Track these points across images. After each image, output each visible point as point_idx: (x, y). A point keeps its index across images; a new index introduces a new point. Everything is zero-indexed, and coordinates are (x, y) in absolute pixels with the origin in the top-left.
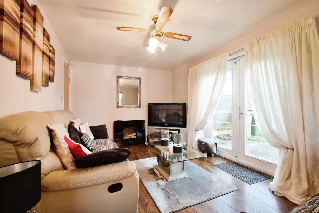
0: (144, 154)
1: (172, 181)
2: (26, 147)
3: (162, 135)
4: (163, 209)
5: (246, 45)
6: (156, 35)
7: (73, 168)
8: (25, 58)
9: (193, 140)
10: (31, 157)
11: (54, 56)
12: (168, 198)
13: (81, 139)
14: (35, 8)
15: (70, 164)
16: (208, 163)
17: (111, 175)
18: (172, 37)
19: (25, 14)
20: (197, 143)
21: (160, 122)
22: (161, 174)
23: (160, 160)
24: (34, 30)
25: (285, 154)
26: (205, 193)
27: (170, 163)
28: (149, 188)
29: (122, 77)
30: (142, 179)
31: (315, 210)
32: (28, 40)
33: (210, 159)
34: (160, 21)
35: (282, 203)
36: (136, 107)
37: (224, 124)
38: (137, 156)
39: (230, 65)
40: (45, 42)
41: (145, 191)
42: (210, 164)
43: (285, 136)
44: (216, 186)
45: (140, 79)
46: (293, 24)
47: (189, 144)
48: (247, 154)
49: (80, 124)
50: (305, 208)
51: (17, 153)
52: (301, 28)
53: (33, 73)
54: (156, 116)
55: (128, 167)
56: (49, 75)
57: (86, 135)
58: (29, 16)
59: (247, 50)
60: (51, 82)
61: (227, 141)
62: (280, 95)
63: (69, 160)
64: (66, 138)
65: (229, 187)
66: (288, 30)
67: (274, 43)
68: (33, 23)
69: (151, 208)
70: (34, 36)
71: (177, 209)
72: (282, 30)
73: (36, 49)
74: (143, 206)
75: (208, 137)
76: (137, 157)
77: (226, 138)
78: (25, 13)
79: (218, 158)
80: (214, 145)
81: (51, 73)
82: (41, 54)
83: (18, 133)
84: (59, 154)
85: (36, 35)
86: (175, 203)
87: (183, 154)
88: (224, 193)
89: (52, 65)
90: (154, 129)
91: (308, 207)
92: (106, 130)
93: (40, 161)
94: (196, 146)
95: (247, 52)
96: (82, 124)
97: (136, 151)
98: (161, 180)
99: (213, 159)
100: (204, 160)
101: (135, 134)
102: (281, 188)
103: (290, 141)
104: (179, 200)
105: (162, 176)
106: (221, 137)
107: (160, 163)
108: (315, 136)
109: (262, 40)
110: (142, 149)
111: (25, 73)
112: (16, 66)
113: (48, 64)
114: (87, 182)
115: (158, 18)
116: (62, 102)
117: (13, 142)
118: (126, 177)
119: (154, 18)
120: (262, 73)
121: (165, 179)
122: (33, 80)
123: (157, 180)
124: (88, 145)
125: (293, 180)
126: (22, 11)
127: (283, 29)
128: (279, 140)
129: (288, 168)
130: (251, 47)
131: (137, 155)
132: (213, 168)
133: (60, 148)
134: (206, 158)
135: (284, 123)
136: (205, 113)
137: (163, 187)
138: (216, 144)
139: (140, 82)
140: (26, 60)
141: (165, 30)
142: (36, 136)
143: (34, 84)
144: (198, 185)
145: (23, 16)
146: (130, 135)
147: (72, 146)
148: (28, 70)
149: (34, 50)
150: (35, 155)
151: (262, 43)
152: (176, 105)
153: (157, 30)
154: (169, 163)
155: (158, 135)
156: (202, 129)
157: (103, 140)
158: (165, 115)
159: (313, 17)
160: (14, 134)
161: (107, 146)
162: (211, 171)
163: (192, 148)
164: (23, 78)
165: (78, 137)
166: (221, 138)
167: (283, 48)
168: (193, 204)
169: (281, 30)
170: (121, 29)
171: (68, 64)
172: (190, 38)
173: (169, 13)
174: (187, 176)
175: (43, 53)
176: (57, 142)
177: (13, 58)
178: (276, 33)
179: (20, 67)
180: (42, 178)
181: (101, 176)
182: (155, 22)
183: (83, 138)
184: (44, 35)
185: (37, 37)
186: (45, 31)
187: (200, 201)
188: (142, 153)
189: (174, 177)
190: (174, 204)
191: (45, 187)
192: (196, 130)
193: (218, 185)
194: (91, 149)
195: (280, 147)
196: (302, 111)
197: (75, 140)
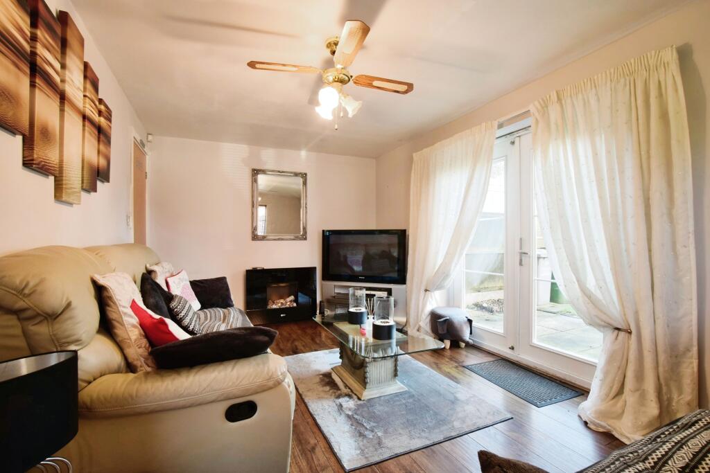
0: (311, 341)
1: (369, 400)
2: (46, 321)
3: (351, 301)
4: (348, 458)
5: (534, 105)
6: (336, 81)
7: (149, 369)
8: (42, 129)
9: (420, 311)
10: (57, 344)
11: (109, 124)
12: (360, 436)
13: (168, 307)
14: (63, 18)
15: (142, 360)
16: (452, 362)
17: (230, 384)
18: (371, 86)
19: (41, 33)
20: (428, 319)
21: (350, 272)
22: (346, 386)
23: (344, 356)
24: (63, 66)
25: (614, 342)
26: (440, 424)
27: (367, 360)
28: (318, 415)
29: (264, 172)
30: (306, 396)
31: (654, 454)
32: (50, 89)
33: (458, 353)
34: (343, 49)
35: (602, 446)
36: (296, 238)
37: (491, 278)
38: (296, 346)
39: (500, 146)
40: (87, 94)
41: (310, 420)
42: (456, 364)
43: (614, 303)
44: (464, 411)
45: (304, 176)
46: (632, 61)
47: (412, 321)
48: (535, 341)
49: (168, 275)
50: (636, 452)
51: (25, 334)
52: (648, 70)
53: (61, 161)
54: (342, 259)
55: (268, 368)
56: (98, 168)
57: (181, 298)
58: (50, 37)
59: (537, 114)
60: (103, 182)
61: (498, 314)
62: (604, 214)
63: (141, 351)
64: (134, 306)
65: (492, 413)
66: (622, 75)
67: (593, 101)
68: (59, 50)
69: (321, 456)
70: (63, 81)
71: (376, 459)
72: (611, 74)
73: (67, 108)
74: (303, 452)
75: (453, 307)
76: (297, 349)
77: (496, 308)
78: (41, 30)
79: (475, 352)
80: (465, 323)
81: (103, 162)
82: (79, 121)
83: (27, 291)
84: (119, 339)
85: (67, 79)
86: (374, 446)
87: (394, 341)
88: (481, 426)
89: (105, 144)
90: (336, 288)
91: (641, 449)
92: (228, 289)
93: (75, 352)
94: (426, 325)
95: (537, 119)
96: (172, 276)
97: (294, 336)
98: (347, 399)
99: (464, 352)
100: (443, 355)
101: (292, 298)
102: (603, 414)
103: (625, 315)
104: (383, 439)
105: (349, 388)
106: (485, 305)
107: (346, 361)
108: (676, 303)
109: (569, 95)
110: (309, 331)
111: (43, 163)
112: (23, 147)
113: (96, 143)
114: (179, 397)
115: (338, 42)
116: (128, 225)
117: (17, 312)
118: (264, 389)
119: (330, 43)
120: (567, 166)
121: (355, 394)
122: (62, 176)
123: (338, 397)
124: (186, 322)
125: (629, 397)
126: (34, 25)
127: (612, 70)
128: (601, 311)
129: (620, 372)
130: (545, 109)
131: (296, 343)
132: (462, 372)
133: (121, 326)
134: (449, 351)
135: (613, 275)
136: (447, 253)
137: (350, 413)
138: (470, 321)
139: (305, 183)
140: (46, 133)
141: (354, 71)
142: (67, 299)
143: (64, 186)
144: (426, 408)
145: (36, 38)
146: (282, 301)
147: (148, 321)
148: (50, 155)
149: (62, 110)
150: (64, 340)
151: (569, 101)
152: (384, 236)
153: (337, 70)
154: (364, 360)
155: (343, 301)
156: (439, 288)
157: (221, 311)
158: (359, 257)
159: (674, 46)
160: (18, 294)
161: (228, 323)
162: (456, 378)
163: (418, 330)
164: (39, 172)
165: (163, 304)
166: (484, 308)
167: (612, 112)
168: (413, 448)
169: (608, 73)
170: (257, 66)
171: (141, 140)
172: (410, 87)
173: (360, 34)
174: (403, 388)
175: (85, 117)
176: (114, 312)
177: (16, 129)
178: (598, 77)
179: (33, 149)
180: (79, 389)
181: (207, 386)
182: (333, 53)
183: (173, 304)
184: (85, 77)
185: (70, 82)
186: (88, 69)
187: (428, 443)
188: (308, 340)
189: (375, 392)
190: (371, 449)
191: (87, 408)
192: (426, 290)
193: (470, 408)
194: (193, 329)
195: (604, 327)
196: (650, 250)
197: (156, 309)
